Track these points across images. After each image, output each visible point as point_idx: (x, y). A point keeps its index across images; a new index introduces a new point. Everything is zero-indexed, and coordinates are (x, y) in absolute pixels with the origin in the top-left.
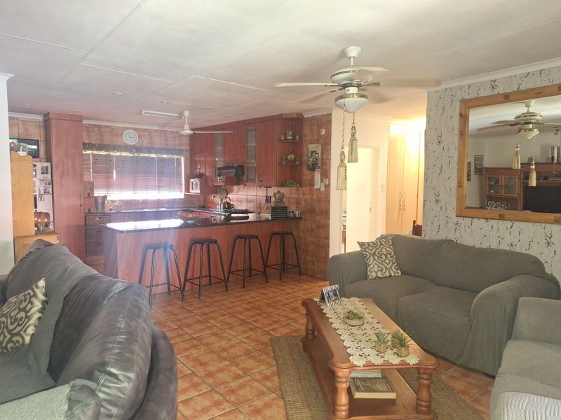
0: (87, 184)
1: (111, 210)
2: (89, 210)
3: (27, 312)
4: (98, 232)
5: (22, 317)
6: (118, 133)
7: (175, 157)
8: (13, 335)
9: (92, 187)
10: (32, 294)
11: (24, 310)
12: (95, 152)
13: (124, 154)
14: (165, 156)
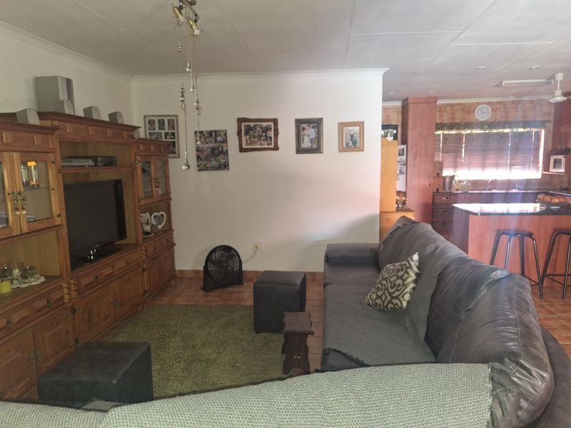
0: (437, 164)
1: (458, 190)
2: (438, 190)
3: (404, 281)
4: (444, 211)
5: (400, 284)
6: (469, 110)
7: (534, 130)
8: (393, 298)
9: (440, 166)
10: (408, 265)
11: (401, 278)
12: (446, 132)
13: (475, 131)
14: (521, 130)
